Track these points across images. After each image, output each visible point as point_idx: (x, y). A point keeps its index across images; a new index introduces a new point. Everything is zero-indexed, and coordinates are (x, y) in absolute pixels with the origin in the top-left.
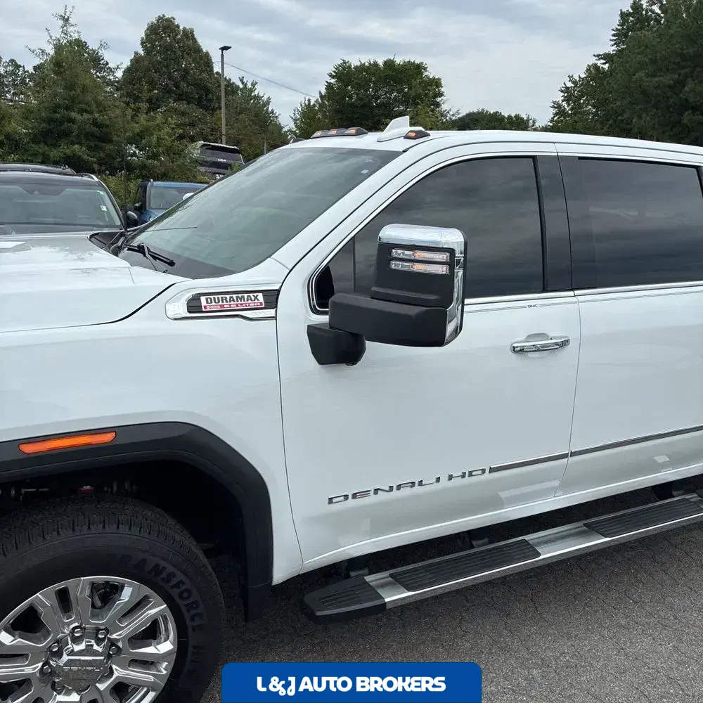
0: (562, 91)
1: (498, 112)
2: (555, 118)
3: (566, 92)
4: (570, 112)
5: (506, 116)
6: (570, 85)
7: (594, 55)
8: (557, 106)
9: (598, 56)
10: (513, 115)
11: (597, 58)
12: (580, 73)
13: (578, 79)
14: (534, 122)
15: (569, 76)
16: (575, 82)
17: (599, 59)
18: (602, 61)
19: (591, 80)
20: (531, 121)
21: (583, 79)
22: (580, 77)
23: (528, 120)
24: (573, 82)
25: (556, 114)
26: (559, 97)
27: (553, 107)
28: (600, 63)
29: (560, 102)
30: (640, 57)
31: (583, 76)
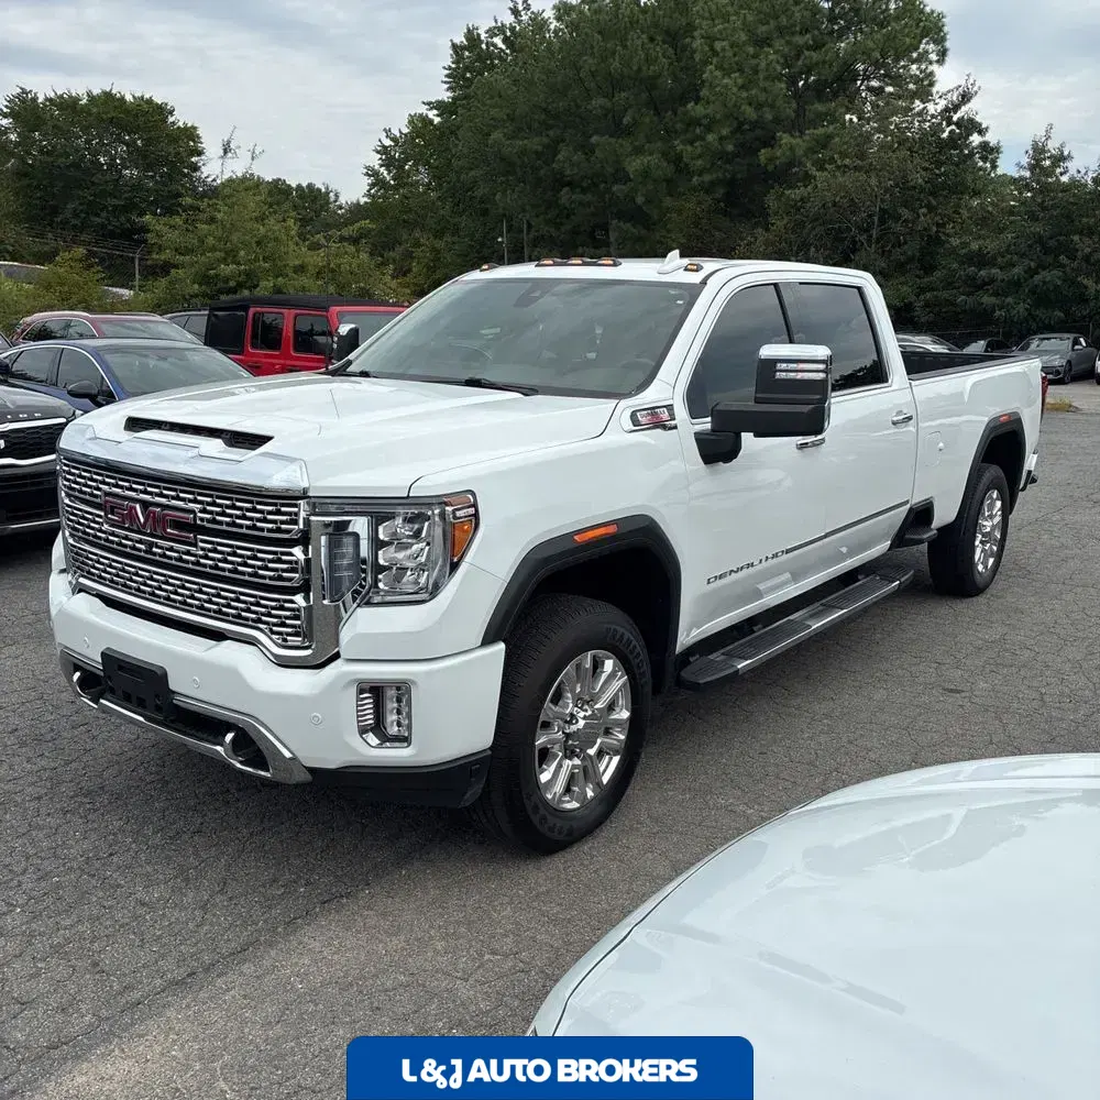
0: (378, 152)
1: (280, 179)
2: (372, 191)
3: (385, 153)
4: (392, 182)
5: (294, 186)
6: (388, 142)
7: (424, 103)
8: (371, 173)
9: (429, 104)
10: (304, 185)
11: (427, 107)
12: (401, 126)
13: (398, 135)
14: (337, 196)
15: (385, 130)
16: (394, 139)
17: (431, 109)
18: (435, 112)
19: (418, 137)
20: (332, 195)
21: (406, 135)
22: (400, 132)
23: (327, 193)
24: (392, 139)
25: (372, 185)
26: (375, 161)
27: (367, 174)
28: (432, 114)
29: (377, 167)
30: (493, 112)
31: (406, 131)
